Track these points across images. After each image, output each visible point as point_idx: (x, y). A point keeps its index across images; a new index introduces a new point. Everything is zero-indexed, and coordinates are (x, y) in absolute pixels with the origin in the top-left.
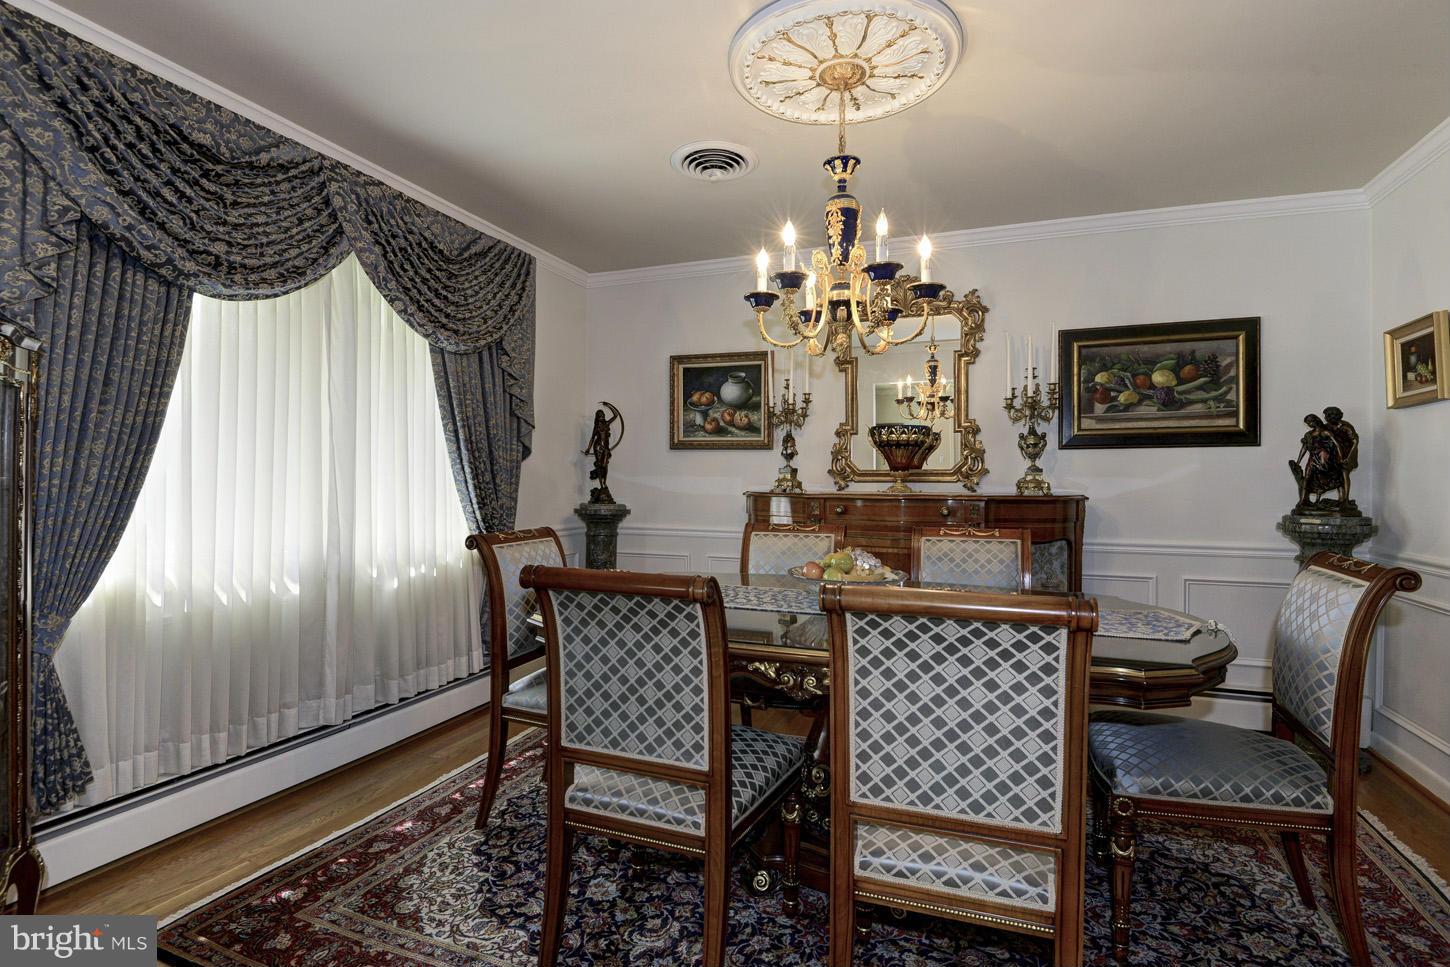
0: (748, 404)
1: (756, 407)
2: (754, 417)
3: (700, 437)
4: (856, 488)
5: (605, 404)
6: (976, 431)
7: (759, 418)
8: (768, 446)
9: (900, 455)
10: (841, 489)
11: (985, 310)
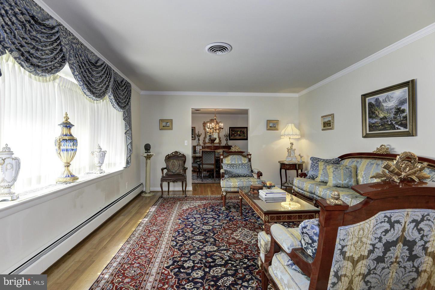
6: (220, 138)
7: (194, 136)
8: (195, 139)
9: (211, 141)
10: (204, 145)
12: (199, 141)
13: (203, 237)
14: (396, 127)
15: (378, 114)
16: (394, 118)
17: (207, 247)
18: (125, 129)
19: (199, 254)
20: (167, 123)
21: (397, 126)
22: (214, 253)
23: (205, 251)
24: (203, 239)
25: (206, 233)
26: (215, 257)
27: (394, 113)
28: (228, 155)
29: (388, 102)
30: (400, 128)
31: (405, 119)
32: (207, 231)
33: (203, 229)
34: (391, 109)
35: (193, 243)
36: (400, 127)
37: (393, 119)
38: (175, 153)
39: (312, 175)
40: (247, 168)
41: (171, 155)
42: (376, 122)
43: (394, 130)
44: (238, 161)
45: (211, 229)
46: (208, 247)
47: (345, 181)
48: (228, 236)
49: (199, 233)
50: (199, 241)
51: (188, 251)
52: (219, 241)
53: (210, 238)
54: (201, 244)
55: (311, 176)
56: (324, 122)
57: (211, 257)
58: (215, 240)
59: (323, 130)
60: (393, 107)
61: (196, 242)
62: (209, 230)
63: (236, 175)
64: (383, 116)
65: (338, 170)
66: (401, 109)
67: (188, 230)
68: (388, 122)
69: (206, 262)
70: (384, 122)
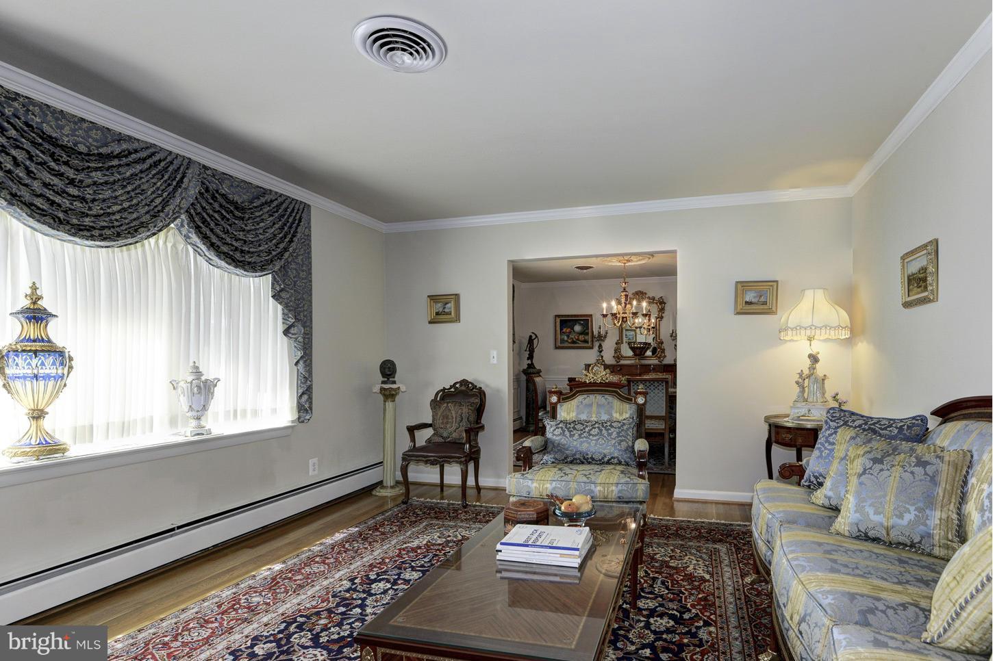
0: (584, 333)
1: (587, 334)
2: (586, 338)
3: (566, 345)
4: (623, 362)
5: (533, 333)
6: (662, 343)
7: (589, 338)
8: (592, 348)
9: (638, 352)
10: (618, 362)
11: (665, 303)
12: (601, 352)
18: (283, 323)
20: (446, 304)
28: (574, 395)
38: (461, 385)
39: (816, 478)
40: (614, 435)
41: (452, 390)
44: (598, 413)
47: (901, 517)
55: (813, 479)
56: (908, 277)
59: (907, 305)
63: (578, 456)
65: (882, 470)
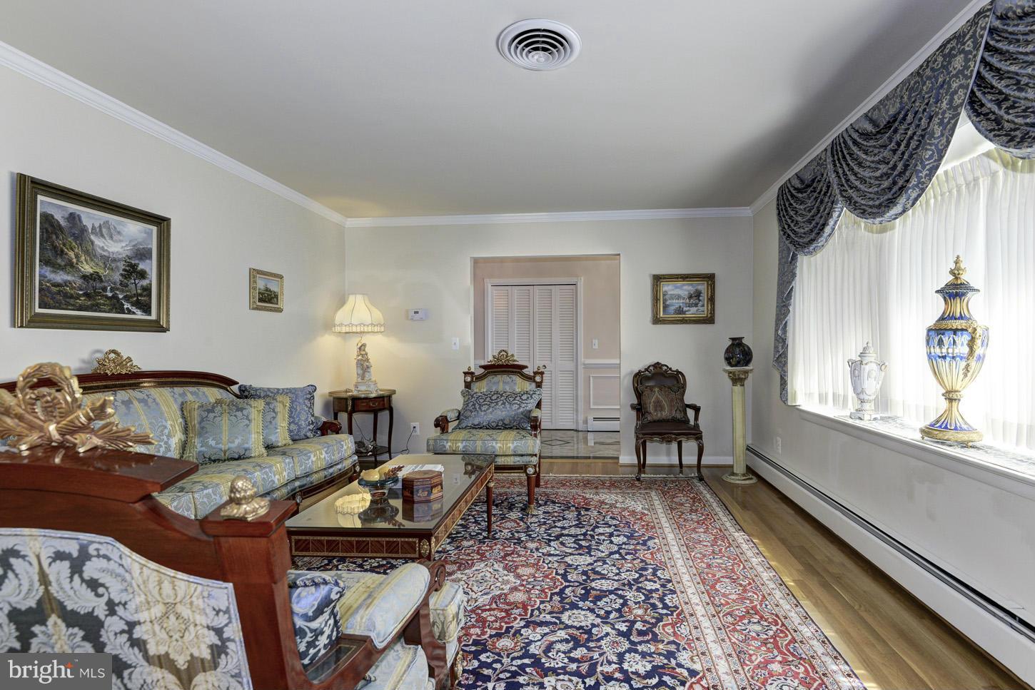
13: (593, 584)
14: (125, 307)
15: (75, 260)
16: (121, 284)
17: (586, 563)
19: (603, 552)
21: (127, 305)
22: (574, 553)
23: (591, 556)
24: (593, 580)
25: (584, 598)
26: (573, 545)
27: (121, 272)
29: (107, 238)
30: (135, 311)
31: (145, 293)
32: (581, 604)
33: (592, 611)
34: (114, 260)
35: (618, 571)
36: (134, 309)
37: (119, 286)
42: (66, 283)
43: (119, 313)
45: (567, 610)
46: (583, 563)
48: (529, 583)
49: (605, 600)
50: (604, 577)
51: (624, 558)
52: (557, 574)
53: (577, 582)
54: (598, 569)
57: (581, 547)
58: (564, 576)
60: (120, 257)
61: (611, 575)
62: (574, 606)
64: (91, 271)
66: (139, 268)
67: (640, 612)
68: (104, 289)
69: (591, 541)
70: (94, 288)
